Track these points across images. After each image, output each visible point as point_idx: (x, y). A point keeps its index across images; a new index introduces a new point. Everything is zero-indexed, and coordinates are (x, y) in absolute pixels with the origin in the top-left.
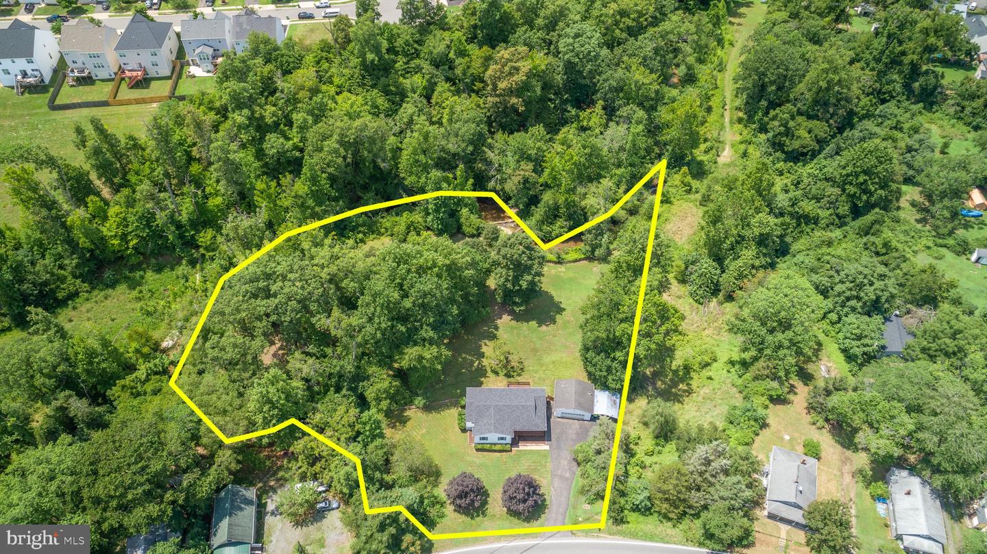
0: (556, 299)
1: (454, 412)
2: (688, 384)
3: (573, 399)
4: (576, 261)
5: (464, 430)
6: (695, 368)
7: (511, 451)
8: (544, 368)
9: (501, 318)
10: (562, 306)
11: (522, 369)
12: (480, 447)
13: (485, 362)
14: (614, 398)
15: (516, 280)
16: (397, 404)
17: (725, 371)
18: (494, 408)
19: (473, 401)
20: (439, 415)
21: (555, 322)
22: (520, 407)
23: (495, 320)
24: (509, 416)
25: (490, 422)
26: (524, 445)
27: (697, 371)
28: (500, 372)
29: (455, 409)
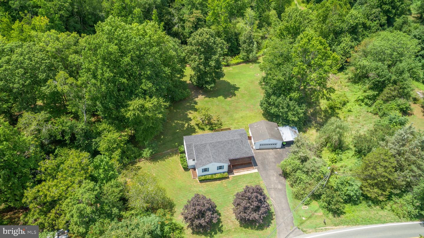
0: (232, 83)
1: (176, 158)
2: (337, 117)
3: (267, 133)
4: (238, 64)
5: (186, 169)
6: (337, 106)
7: (228, 178)
8: (236, 121)
9: (197, 97)
10: (237, 86)
11: (221, 124)
12: (203, 178)
13: (193, 123)
14: (294, 130)
15: (206, 64)
16: (128, 158)
17: (357, 106)
18: (209, 145)
19: (191, 143)
20: (164, 162)
21: (235, 95)
22: (230, 142)
23: (193, 99)
24: (223, 149)
25: (208, 155)
26: (238, 172)
27: (340, 108)
28: (205, 128)
29: (177, 156)
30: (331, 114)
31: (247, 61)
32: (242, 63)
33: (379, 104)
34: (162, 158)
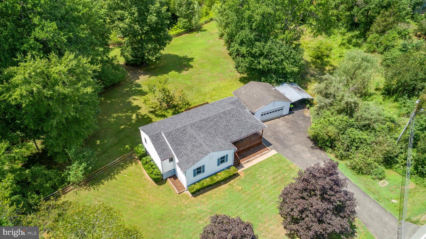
1: (134, 168)
2: (331, 65)
3: (266, 95)
4: (179, 34)
5: (159, 180)
7: (236, 175)
8: (208, 96)
9: (138, 79)
10: (189, 57)
12: (198, 186)
13: (144, 111)
14: (294, 86)
18: (191, 128)
19: (157, 132)
20: (114, 180)
21: (192, 67)
22: (223, 116)
23: (133, 81)
24: (216, 129)
25: (196, 144)
26: (248, 162)
27: (328, 56)
28: (166, 114)
29: (134, 164)
30: (322, 64)
31: (190, 30)
32: (184, 34)
33: (375, 38)
34: (109, 174)
